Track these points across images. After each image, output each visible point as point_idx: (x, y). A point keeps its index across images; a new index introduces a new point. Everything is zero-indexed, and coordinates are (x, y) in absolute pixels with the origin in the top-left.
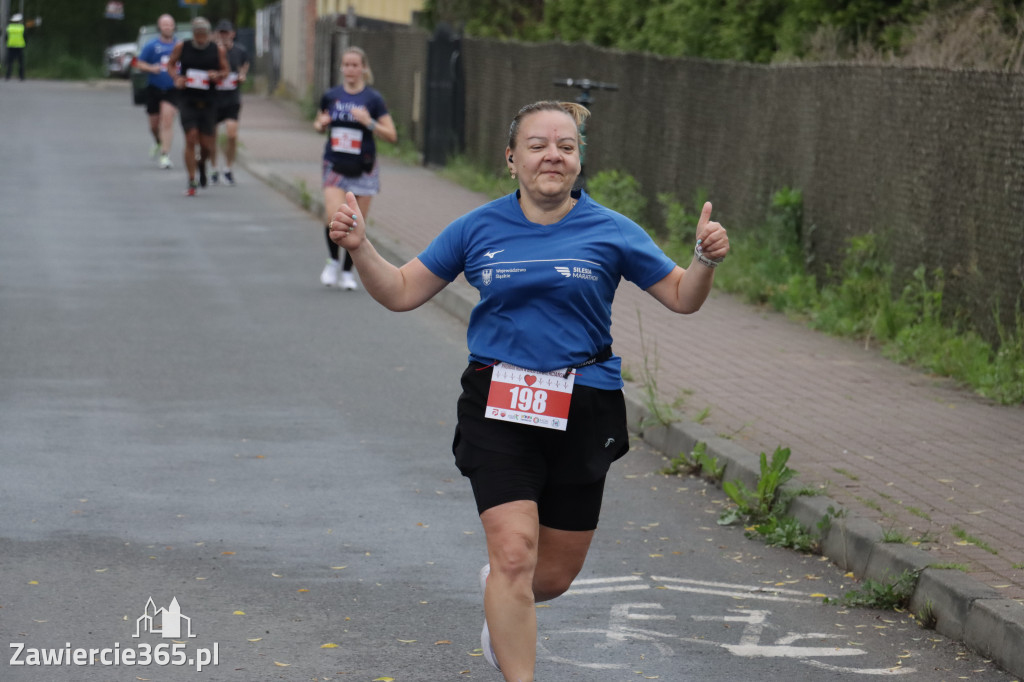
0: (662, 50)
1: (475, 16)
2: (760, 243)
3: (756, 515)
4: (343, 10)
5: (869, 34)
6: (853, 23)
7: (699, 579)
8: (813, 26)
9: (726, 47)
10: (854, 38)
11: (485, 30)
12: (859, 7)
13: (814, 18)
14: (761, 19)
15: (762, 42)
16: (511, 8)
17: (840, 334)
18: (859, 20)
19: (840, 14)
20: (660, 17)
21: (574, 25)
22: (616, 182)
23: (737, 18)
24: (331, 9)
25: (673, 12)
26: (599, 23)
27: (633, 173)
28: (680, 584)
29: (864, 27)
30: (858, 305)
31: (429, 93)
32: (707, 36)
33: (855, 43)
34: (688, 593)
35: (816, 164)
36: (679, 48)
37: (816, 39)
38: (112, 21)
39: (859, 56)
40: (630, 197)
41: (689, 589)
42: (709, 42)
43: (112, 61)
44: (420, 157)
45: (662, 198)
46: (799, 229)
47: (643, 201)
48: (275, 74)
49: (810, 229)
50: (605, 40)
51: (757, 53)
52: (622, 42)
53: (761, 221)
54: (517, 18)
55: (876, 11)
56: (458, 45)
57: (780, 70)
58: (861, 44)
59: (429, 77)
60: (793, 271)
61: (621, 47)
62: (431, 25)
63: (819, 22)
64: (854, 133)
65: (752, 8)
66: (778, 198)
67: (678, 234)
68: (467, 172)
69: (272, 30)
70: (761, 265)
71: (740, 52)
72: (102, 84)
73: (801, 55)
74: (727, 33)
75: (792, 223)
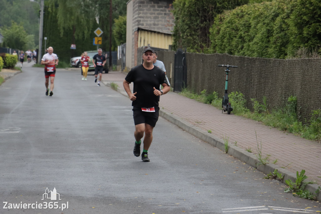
0: (249, 56)
1: (189, 46)
2: (284, 112)
3: (296, 189)
4: (146, 45)
5: (315, 50)
6: (310, 47)
7: (282, 207)
8: (298, 48)
9: (270, 54)
10: (311, 51)
11: (192, 50)
12: (312, 42)
13: (298, 46)
14: (281, 46)
15: (282, 53)
16: (200, 44)
17: (311, 139)
18: (312, 46)
19: (306, 44)
20: (249, 46)
21: (221, 49)
22: (237, 95)
23: (274, 46)
24: (142, 45)
25: (253, 44)
26: (229, 48)
27: (242, 93)
28: (277, 208)
29: (314, 48)
30: (316, 131)
31: (175, 69)
32: (264, 51)
33: (312, 53)
34: (280, 211)
35: (301, 88)
36: (255, 55)
37: (299, 51)
38: (73, 50)
39: (313, 56)
40: (242, 99)
41: (280, 210)
42: (265, 53)
43: (72, 62)
44: (173, 89)
45: (252, 100)
46: (296, 109)
47: (245, 101)
48: (124, 65)
49: (299, 108)
50: (231, 53)
51: (280, 56)
52: (236, 53)
53: (284, 106)
54: (202, 47)
55: (317, 43)
56: (184, 55)
57: (289, 61)
58: (314, 53)
59: (175, 65)
60: (295, 121)
61: (236, 55)
62: (175, 49)
63: (299, 47)
64: (313, 79)
65: (278, 43)
66: (289, 99)
67: (257, 110)
68: (188, 93)
69: (123, 52)
70: (285, 119)
71: (274, 55)
72: (70, 69)
73: (294, 56)
74: (270, 50)
75: (294, 106)
